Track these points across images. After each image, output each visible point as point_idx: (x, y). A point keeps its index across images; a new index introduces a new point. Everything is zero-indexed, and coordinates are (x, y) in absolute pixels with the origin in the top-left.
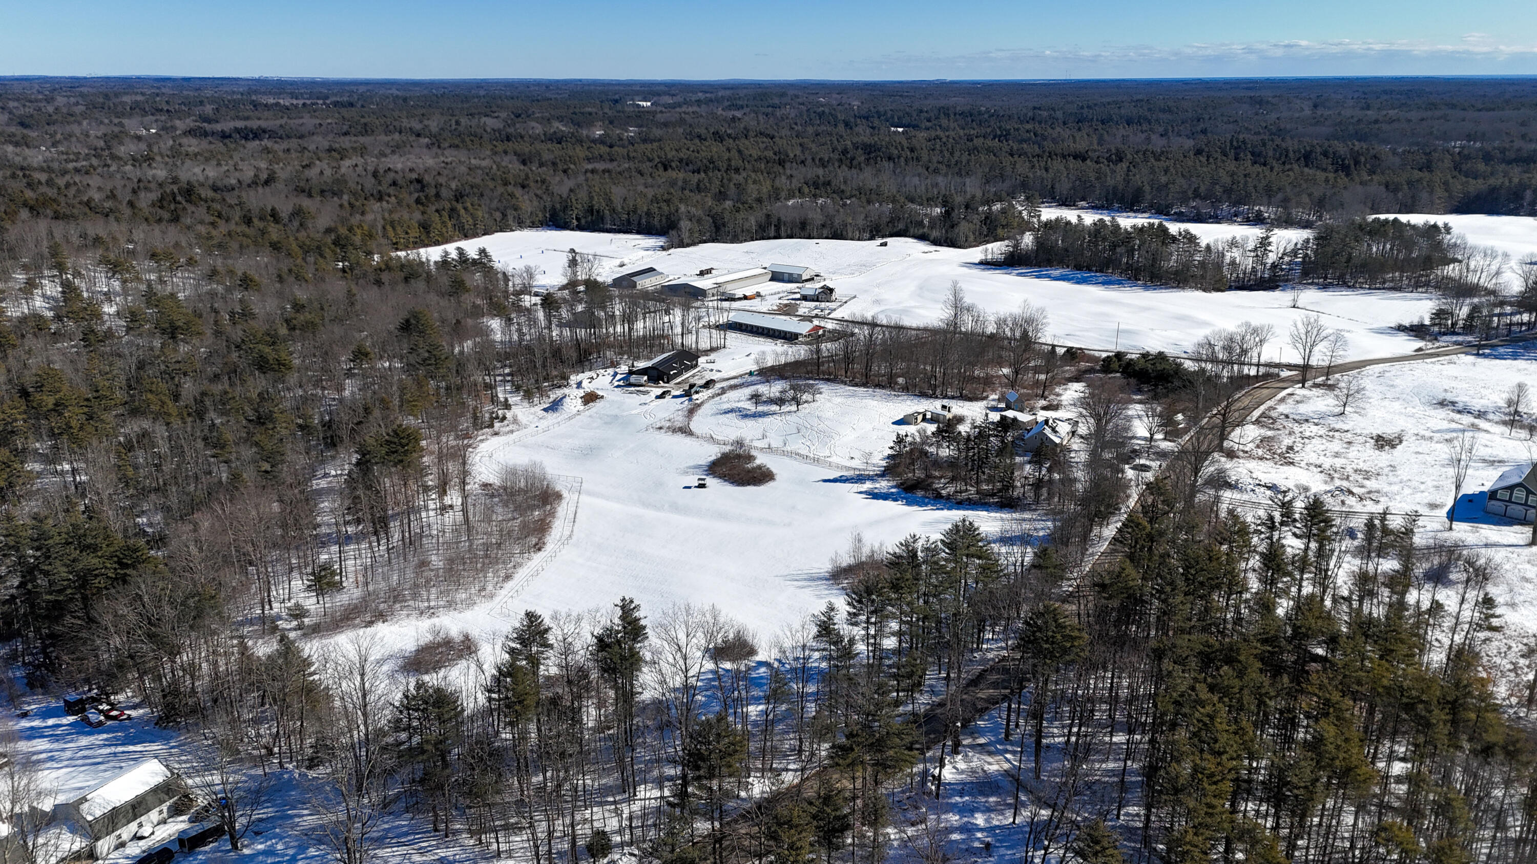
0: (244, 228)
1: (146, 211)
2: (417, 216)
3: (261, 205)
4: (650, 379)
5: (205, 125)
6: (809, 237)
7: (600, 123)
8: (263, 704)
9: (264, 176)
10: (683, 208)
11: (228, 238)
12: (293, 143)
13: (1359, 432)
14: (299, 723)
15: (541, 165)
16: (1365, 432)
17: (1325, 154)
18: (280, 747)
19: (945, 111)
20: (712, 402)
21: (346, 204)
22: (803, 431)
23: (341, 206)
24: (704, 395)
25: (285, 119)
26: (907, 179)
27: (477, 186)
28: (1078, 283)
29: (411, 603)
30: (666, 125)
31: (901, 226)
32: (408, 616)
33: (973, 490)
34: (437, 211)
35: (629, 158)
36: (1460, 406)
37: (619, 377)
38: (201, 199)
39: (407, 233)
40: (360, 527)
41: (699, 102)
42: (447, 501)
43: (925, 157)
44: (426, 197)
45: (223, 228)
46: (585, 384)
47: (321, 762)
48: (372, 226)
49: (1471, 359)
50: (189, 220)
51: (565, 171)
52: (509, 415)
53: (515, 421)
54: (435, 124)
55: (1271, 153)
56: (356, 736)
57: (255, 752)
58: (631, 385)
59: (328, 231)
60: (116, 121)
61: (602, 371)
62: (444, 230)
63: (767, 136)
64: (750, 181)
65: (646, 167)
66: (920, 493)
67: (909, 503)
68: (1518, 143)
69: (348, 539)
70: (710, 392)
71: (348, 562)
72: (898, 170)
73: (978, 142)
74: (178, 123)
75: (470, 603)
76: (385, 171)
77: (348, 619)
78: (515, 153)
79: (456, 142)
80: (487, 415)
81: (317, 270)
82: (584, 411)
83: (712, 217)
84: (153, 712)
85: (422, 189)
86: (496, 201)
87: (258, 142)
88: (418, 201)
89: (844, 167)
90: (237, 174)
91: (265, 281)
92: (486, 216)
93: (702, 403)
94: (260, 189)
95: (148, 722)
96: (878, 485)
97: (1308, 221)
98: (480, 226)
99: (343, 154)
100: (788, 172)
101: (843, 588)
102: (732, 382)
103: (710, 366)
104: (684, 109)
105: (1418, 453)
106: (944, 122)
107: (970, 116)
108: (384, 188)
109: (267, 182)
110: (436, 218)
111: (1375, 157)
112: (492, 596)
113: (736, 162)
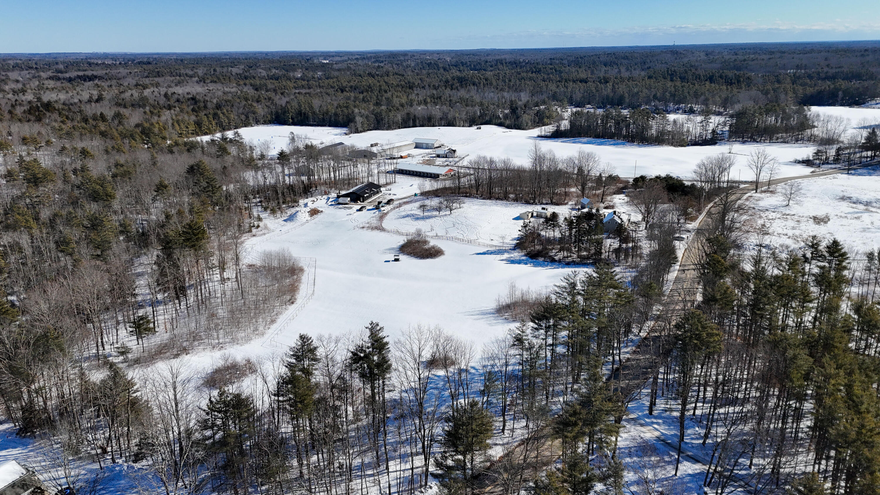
0: (83, 124)
1: (20, 115)
2: (193, 118)
3: (94, 112)
4: (352, 200)
5: (60, 74)
6: (434, 126)
7: (300, 70)
8: (98, 416)
9: (95, 97)
10: (356, 110)
11: (73, 130)
12: (114, 82)
13: (801, 215)
14: (126, 429)
15: (267, 91)
16: (805, 215)
17: (721, 77)
18: (112, 447)
19: (501, 62)
20: (394, 211)
21: (148, 112)
22: (457, 225)
23: (145, 113)
24: (387, 208)
25: (109, 70)
26: (486, 94)
27: (229, 101)
28: (599, 145)
29: (206, 341)
30: (339, 70)
31: (487, 118)
32: (204, 349)
33: (575, 256)
34: (205, 115)
35: (320, 87)
36: (854, 199)
37: (331, 200)
38: (55, 109)
39: (187, 128)
40: (166, 295)
41: (357, 59)
42: (225, 275)
43: (494, 83)
44: (199, 107)
45: (69, 124)
46: (310, 204)
47: (144, 457)
48: (166, 123)
49: (845, 176)
50: (47, 121)
51: (282, 94)
52: (261, 224)
53: (266, 227)
54: (201, 71)
55: (691, 77)
56: (171, 435)
57: (93, 452)
58: (339, 204)
59: (137, 126)
60: (4, 73)
61: (320, 197)
62: (210, 126)
63: (400, 75)
64: (394, 96)
65: (331, 91)
66: (541, 259)
67: (535, 265)
68: (826, 69)
69: (159, 303)
70: (391, 206)
71: (159, 317)
72: (480, 90)
73: (524, 75)
74: (42, 74)
75: (248, 339)
76: (172, 94)
77: (161, 353)
78: (251, 85)
79: (215, 79)
80: (248, 225)
81: (131, 147)
82: (311, 220)
83: (375, 115)
84: (15, 426)
85: (196, 103)
86: (241, 109)
87: (91, 82)
88: (193, 110)
89: (448, 89)
90: (79, 97)
91: (97, 153)
92: (236, 117)
93: (388, 213)
94: (93, 104)
95: (11, 434)
96: (512, 255)
97: (719, 112)
98: (233, 124)
99: (145, 87)
100: (416, 92)
101: (505, 318)
102: (405, 200)
103: (389, 192)
104: (349, 62)
105: (842, 225)
106: (500, 67)
107: (515, 64)
108: (172, 102)
109: (97, 101)
110: (205, 119)
111: (748, 78)
112: (263, 334)
113: (385, 87)
